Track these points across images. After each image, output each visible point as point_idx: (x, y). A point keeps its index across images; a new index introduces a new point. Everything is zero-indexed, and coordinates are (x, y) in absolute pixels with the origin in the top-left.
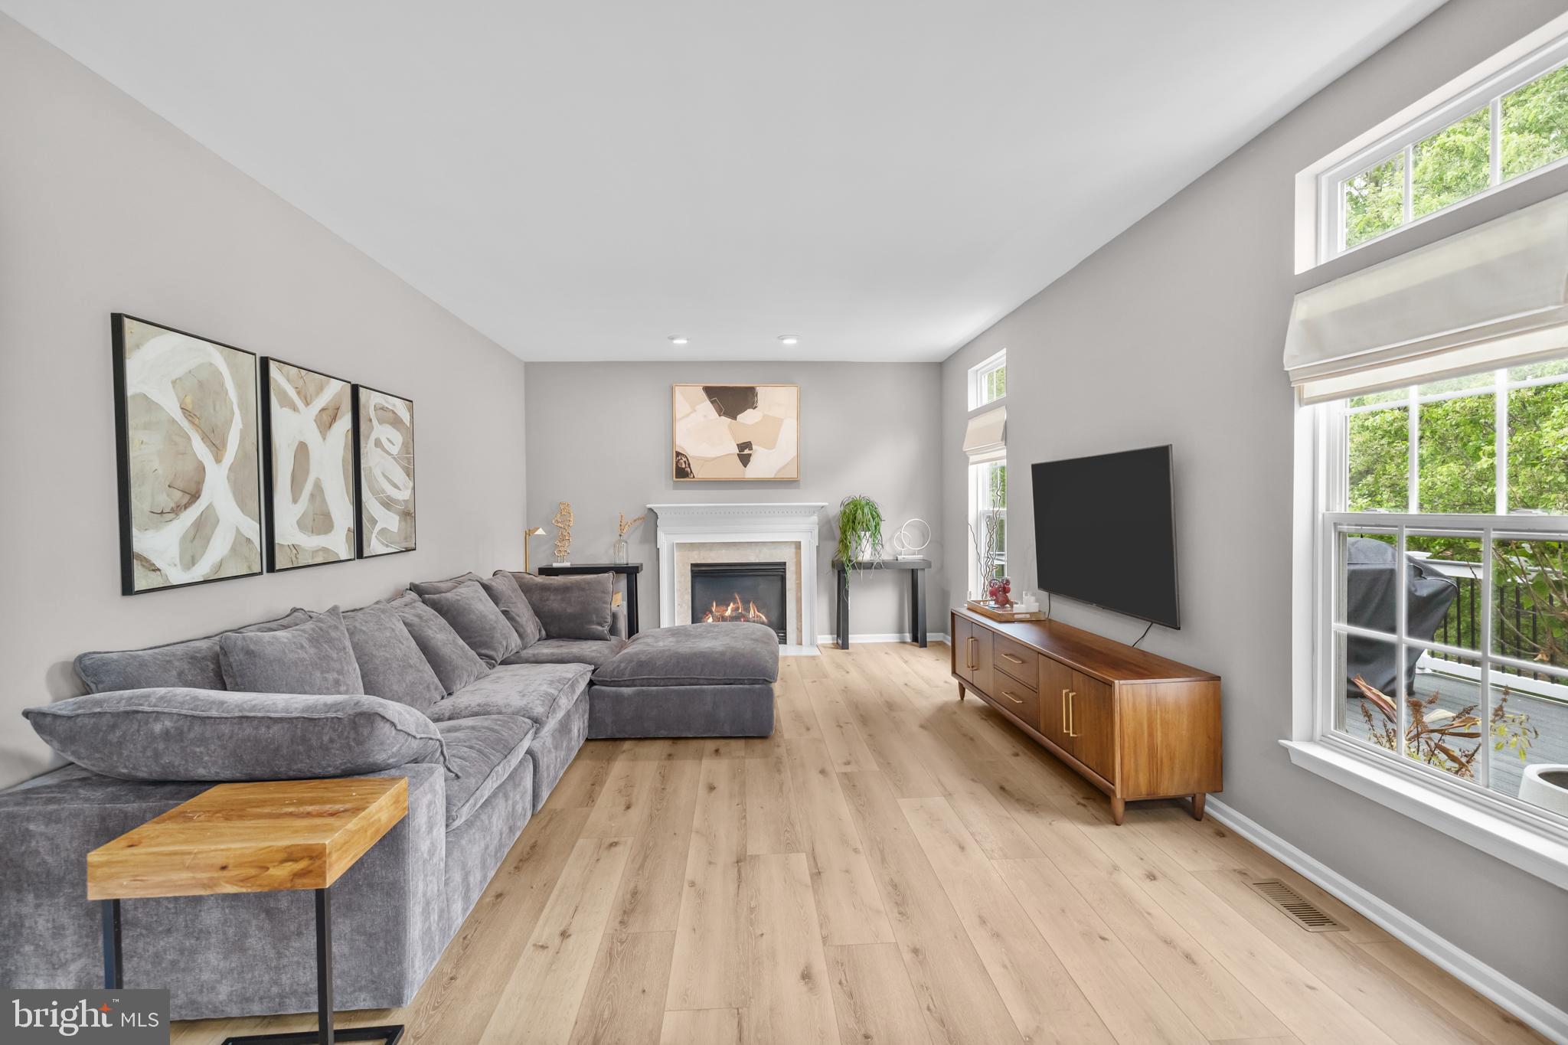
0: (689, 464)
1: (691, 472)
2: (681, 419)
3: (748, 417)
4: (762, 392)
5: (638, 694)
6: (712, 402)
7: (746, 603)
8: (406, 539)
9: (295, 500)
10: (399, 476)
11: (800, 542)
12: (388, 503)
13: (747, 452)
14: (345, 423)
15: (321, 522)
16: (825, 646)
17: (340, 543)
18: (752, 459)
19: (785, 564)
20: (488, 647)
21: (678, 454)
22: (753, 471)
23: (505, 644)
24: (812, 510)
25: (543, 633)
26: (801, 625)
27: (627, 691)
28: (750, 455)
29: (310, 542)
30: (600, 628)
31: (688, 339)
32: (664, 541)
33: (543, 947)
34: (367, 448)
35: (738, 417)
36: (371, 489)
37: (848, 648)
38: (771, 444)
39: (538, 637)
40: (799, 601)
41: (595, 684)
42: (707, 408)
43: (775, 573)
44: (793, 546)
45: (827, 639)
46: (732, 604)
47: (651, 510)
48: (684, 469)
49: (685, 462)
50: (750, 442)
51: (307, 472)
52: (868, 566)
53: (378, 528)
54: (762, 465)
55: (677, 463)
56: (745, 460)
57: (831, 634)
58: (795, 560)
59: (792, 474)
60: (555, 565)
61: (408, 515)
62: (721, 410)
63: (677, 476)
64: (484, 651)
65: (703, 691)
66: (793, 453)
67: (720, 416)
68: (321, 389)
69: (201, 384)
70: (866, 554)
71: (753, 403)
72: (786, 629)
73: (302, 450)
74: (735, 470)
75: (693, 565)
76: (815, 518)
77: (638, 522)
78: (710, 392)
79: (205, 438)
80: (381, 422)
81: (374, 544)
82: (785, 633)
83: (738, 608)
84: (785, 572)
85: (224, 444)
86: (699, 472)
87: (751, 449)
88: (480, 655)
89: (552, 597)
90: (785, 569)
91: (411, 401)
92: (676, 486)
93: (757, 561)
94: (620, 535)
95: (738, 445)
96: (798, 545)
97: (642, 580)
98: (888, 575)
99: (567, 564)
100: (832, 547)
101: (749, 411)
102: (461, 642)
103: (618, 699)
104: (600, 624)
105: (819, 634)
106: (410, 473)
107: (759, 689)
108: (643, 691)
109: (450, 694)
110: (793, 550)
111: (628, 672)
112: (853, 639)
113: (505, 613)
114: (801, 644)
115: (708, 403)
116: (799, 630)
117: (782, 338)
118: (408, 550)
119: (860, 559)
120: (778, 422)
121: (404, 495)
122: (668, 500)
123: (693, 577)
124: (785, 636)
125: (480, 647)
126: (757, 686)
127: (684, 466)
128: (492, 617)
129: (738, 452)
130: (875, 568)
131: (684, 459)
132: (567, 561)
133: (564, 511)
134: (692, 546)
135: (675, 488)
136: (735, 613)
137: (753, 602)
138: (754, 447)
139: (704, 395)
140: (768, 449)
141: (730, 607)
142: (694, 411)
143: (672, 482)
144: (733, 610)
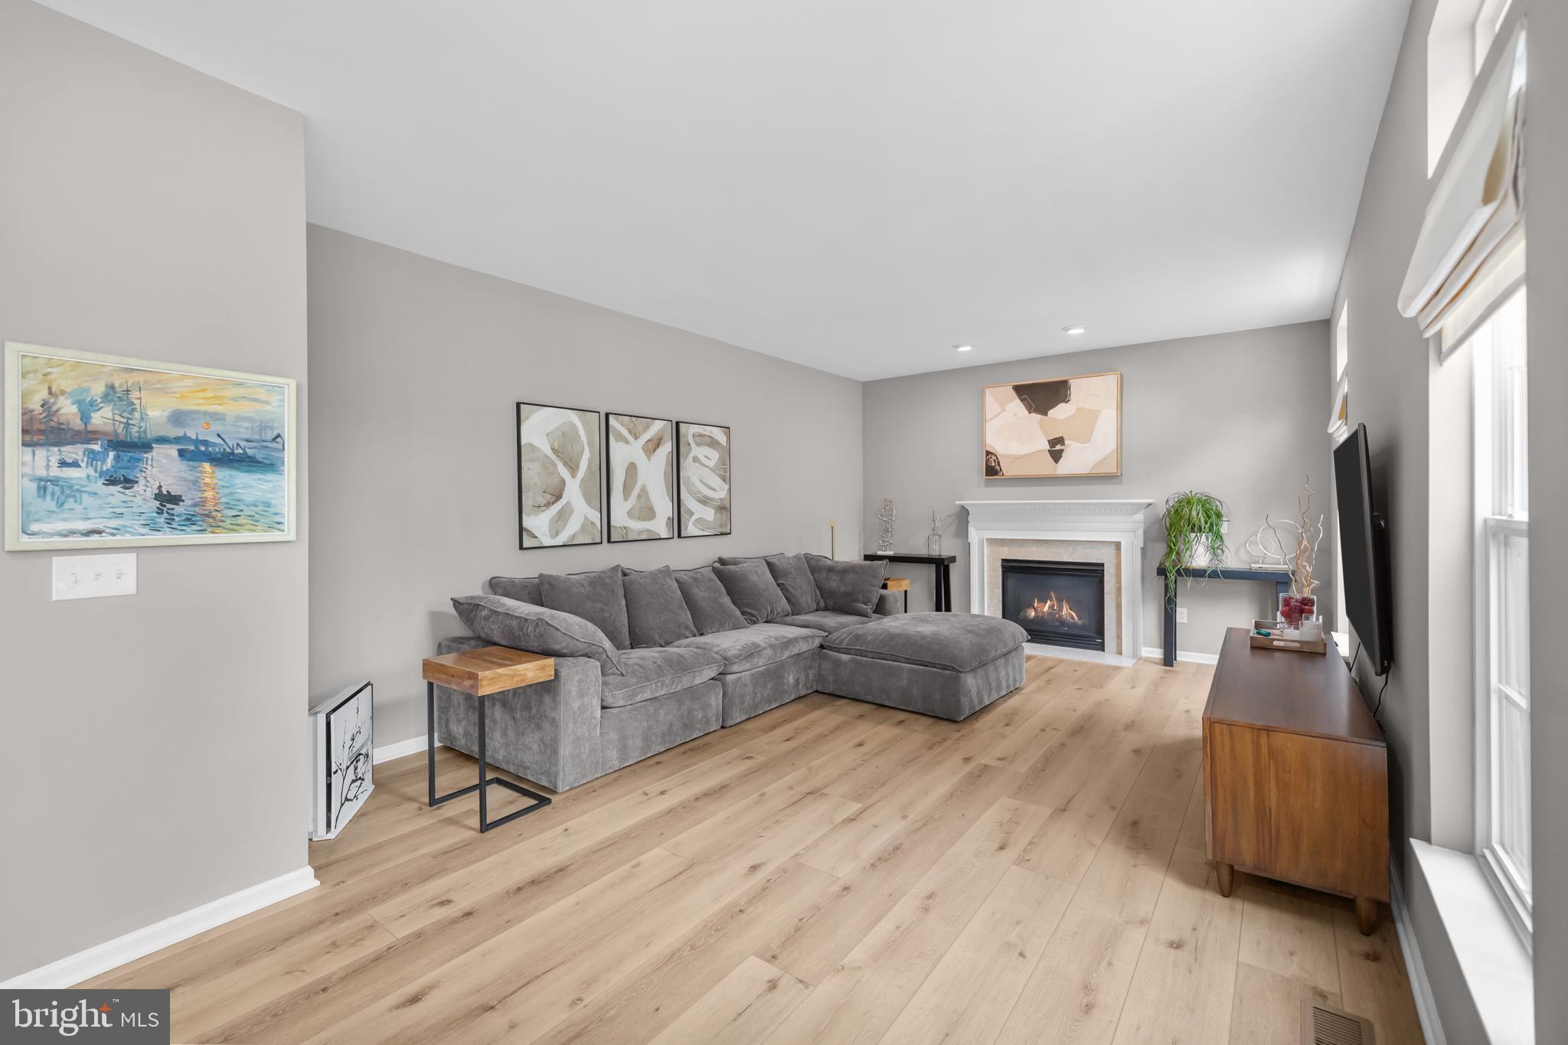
0: (999, 463)
1: (1001, 470)
2: (990, 420)
3: (1060, 412)
4: (1077, 387)
6: (1022, 400)
7: (1060, 601)
8: (721, 526)
9: (626, 498)
10: (716, 481)
11: (1120, 542)
12: (704, 501)
13: (1058, 447)
14: (667, 447)
15: (647, 512)
16: (1148, 660)
17: (660, 526)
18: (1064, 454)
19: (1102, 565)
20: (753, 608)
21: (988, 453)
22: (1065, 467)
23: (769, 608)
24: (1137, 507)
25: (822, 605)
26: (1121, 633)
27: (845, 657)
28: (1062, 450)
29: (637, 526)
30: (865, 607)
31: (972, 346)
32: (974, 535)
33: (646, 794)
34: (687, 465)
35: (1050, 412)
36: (689, 491)
37: (1172, 666)
38: (1086, 438)
40: (1119, 606)
41: (824, 648)
42: (1017, 406)
43: (1092, 574)
44: (1112, 547)
45: (1158, 653)
46: (1049, 602)
47: (962, 507)
48: (994, 467)
49: (995, 461)
50: (1062, 437)
51: (635, 481)
52: (1199, 574)
53: (694, 518)
54: (1074, 461)
55: (987, 461)
56: (1056, 456)
57: (1161, 648)
58: (1115, 561)
59: (1112, 469)
60: (880, 553)
61: (724, 509)
62: (1031, 407)
63: (987, 474)
64: (748, 610)
66: (1112, 445)
67: (1030, 413)
68: (648, 427)
69: (564, 434)
70: (1200, 557)
71: (1066, 397)
72: (1103, 635)
73: (632, 468)
74: (1047, 467)
75: (1004, 560)
76: (1140, 516)
78: (1020, 390)
79: (565, 464)
80: (698, 444)
81: (690, 528)
82: (1103, 639)
83: (1054, 605)
84: (1103, 574)
85: (578, 467)
86: (1008, 469)
87: (1063, 444)
88: (743, 614)
89: (834, 578)
90: (1103, 570)
91: (729, 428)
92: (988, 484)
93: (1071, 560)
94: (934, 530)
95: (1049, 441)
96: (1118, 545)
97: (955, 572)
99: (890, 553)
100: (1158, 552)
101: (1062, 406)
102: (727, 600)
103: (839, 662)
104: (865, 603)
105: (1144, 646)
106: (726, 478)
107: (949, 674)
108: (856, 659)
109: (702, 634)
110: (1112, 550)
112: (1182, 656)
113: (780, 586)
114: (1121, 654)
115: (1018, 401)
116: (1119, 637)
117: (1066, 329)
118: (722, 534)
120: (1093, 415)
121: (720, 493)
122: (980, 497)
123: (1003, 572)
124: (1103, 643)
126: (947, 672)
127: (993, 464)
129: (1049, 448)
130: (1210, 576)
131: (994, 458)
132: (890, 550)
133: (888, 507)
134: (1002, 542)
135: (986, 486)
136: (1051, 610)
137: (1067, 602)
138: (1066, 442)
139: (1013, 394)
140: (1081, 443)
141: (1047, 605)
142: (1004, 410)
143: (983, 480)
144: (1049, 607)
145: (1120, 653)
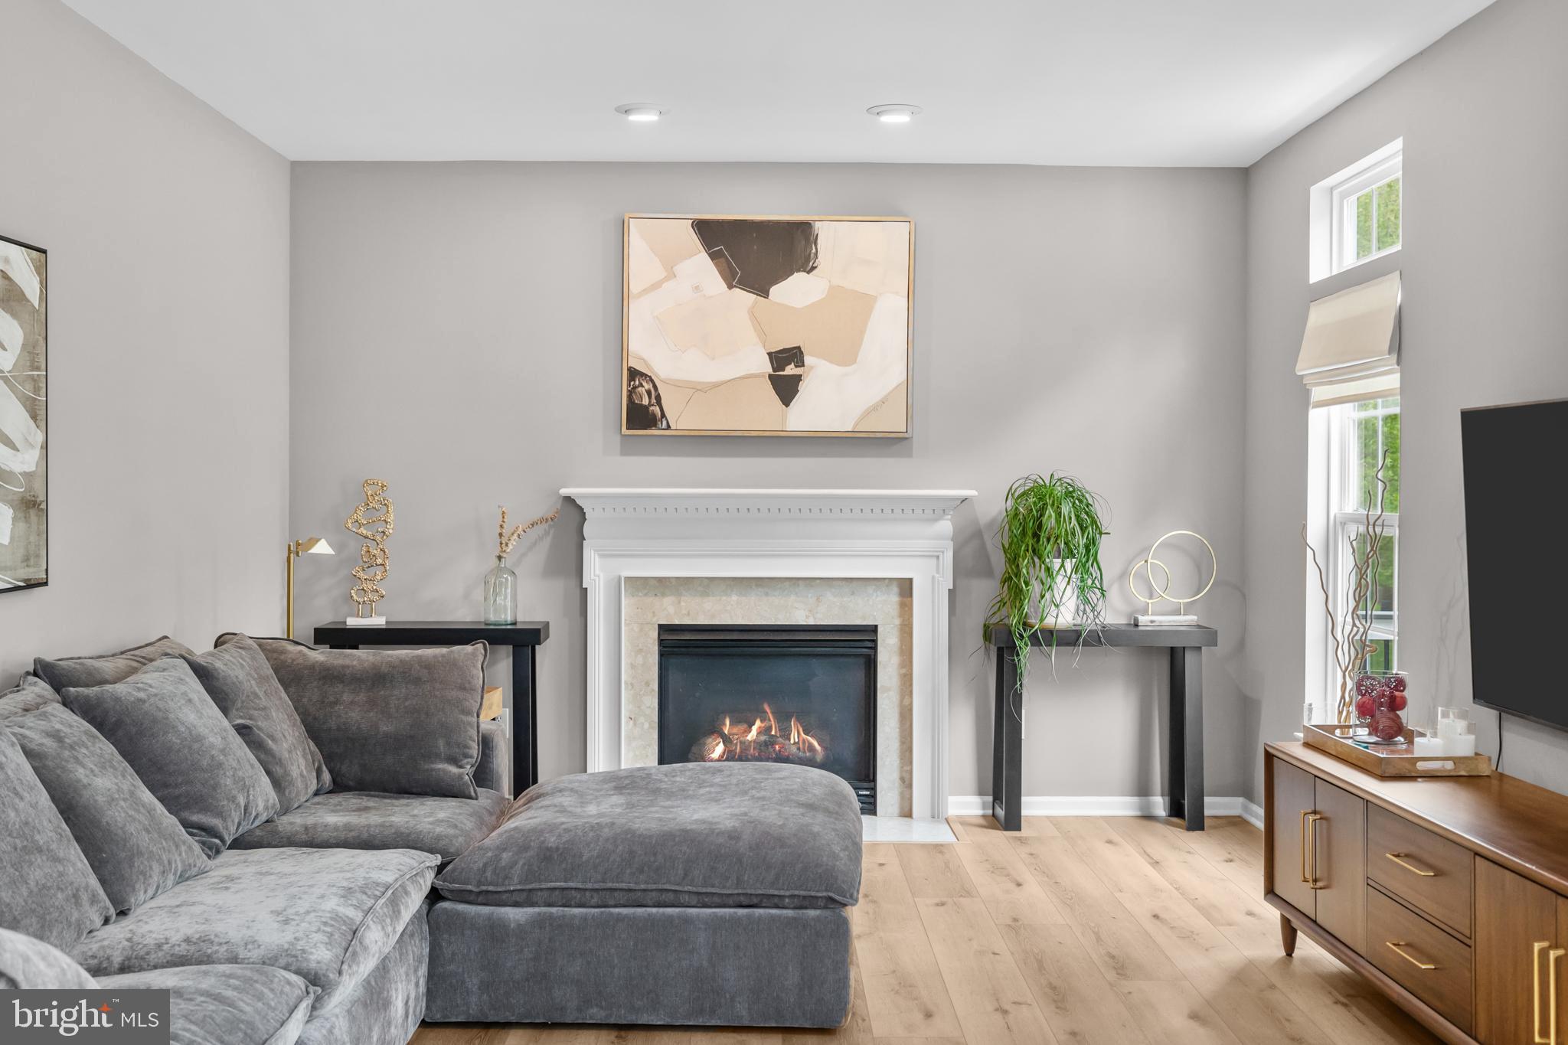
0: (658, 398)
1: (663, 415)
2: (642, 295)
3: (794, 291)
4: (828, 235)
5: (539, 922)
6: (713, 256)
7: (783, 718)
8: (26, 560)
10: (14, 419)
11: (911, 580)
13: (790, 370)
16: (964, 822)
18: (802, 387)
19: (874, 629)
20: (206, 809)
21: (633, 373)
22: (803, 415)
23: (242, 801)
24: (937, 508)
25: (327, 777)
26: (911, 772)
27: (515, 915)
28: (798, 378)
30: (453, 770)
31: (662, 114)
32: (597, 572)
35: (774, 290)
37: (1019, 829)
38: (847, 355)
39: (313, 787)
40: (906, 715)
41: (443, 899)
42: (701, 270)
43: (853, 650)
44: (895, 589)
45: (969, 805)
46: (758, 723)
47: (569, 500)
48: (646, 408)
49: (649, 393)
50: (799, 348)
52: (1069, 638)
54: (825, 403)
55: (630, 393)
56: (786, 389)
57: (981, 794)
58: (897, 621)
59: (893, 422)
60: (353, 622)
61: (32, 507)
62: (734, 275)
63: (632, 423)
64: (195, 818)
65: (687, 921)
66: (897, 374)
67: (730, 287)
70: (1064, 611)
71: (808, 259)
72: (874, 780)
74: (765, 413)
75: (663, 628)
76: (946, 526)
77: (540, 529)
78: (711, 233)
82: (874, 789)
83: (770, 728)
84: (875, 648)
86: (680, 415)
87: (801, 363)
88: (187, 825)
89: (346, 697)
90: (875, 641)
91: (44, 252)
92: (628, 448)
93: (811, 622)
94: (500, 558)
95: (770, 354)
96: (906, 587)
97: (548, 661)
98: (1116, 660)
99: (378, 621)
100: (984, 592)
101: (798, 278)
102: (147, 796)
103: (496, 933)
104: (454, 761)
105: (951, 794)
106: (38, 410)
107: (818, 919)
108: (551, 916)
109: (122, 913)
110: (893, 598)
111: (517, 872)
112: (1032, 806)
113: (243, 731)
114: (909, 816)
115: (703, 258)
116: (906, 782)
117: (877, 110)
118: (30, 585)
119: (1050, 621)
120: (864, 304)
121: (24, 458)
122: (612, 479)
123: (661, 655)
124: (874, 796)
125: (187, 807)
126: (812, 913)
127: (645, 401)
128: (214, 740)
129: (771, 371)
130: (1086, 644)
131: (647, 386)
132: (379, 614)
133: (374, 500)
134: (663, 585)
135: (624, 452)
136: (763, 738)
137: (798, 720)
138: (808, 360)
139: (693, 240)
140: (849, 365)
141: (755, 728)
142: (671, 275)
143: (618, 438)
144: (759, 733)
145: (907, 813)
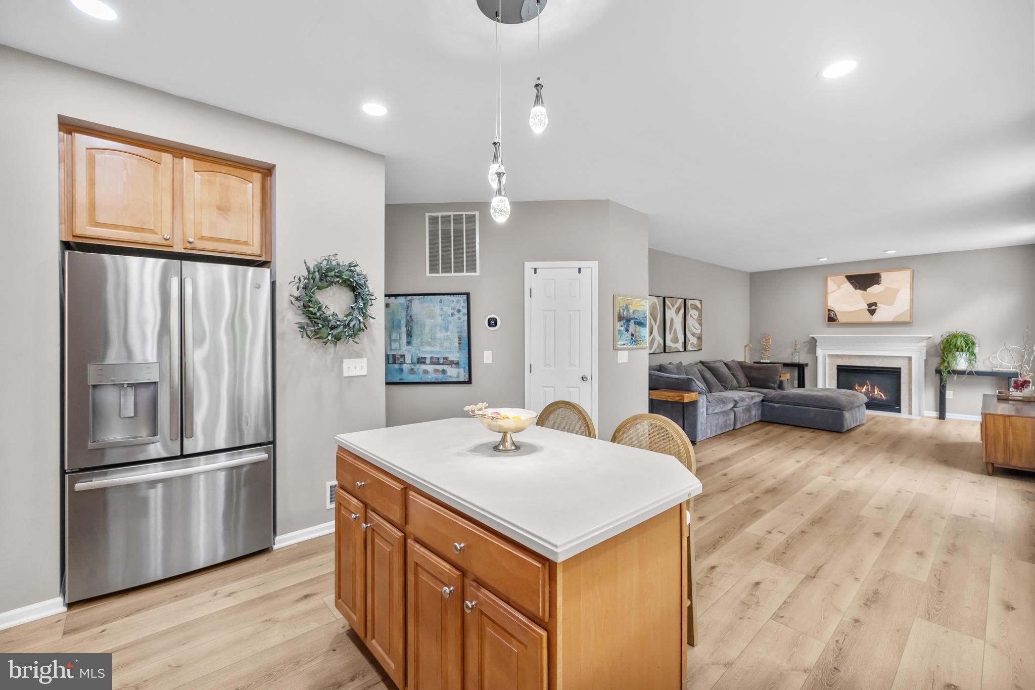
0: (836, 315)
1: (837, 319)
2: (832, 292)
3: (874, 289)
4: (884, 276)
5: (780, 407)
6: (851, 283)
7: (873, 387)
8: (699, 346)
9: (670, 334)
10: (697, 325)
11: (911, 357)
12: (693, 335)
13: (873, 307)
14: (682, 311)
15: (675, 340)
16: (929, 417)
17: (680, 346)
18: (877, 311)
19: (900, 368)
20: (724, 383)
21: (829, 310)
22: (876, 318)
23: (731, 383)
24: (922, 339)
25: (749, 384)
26: (911, 404)
27: (777, 405)
28: (875, 309)
29: (673, 345)
30: (773, 385)
31: (828, 258)
32: (820, 352)
34: (688, 318)
35: (869, 290)
36: (689, 330)
37: (944, 420)
38: (890, 303)
39: (746, 385)
40: (910, 390)
41: (765, 401)
42: (848, 286)
43: (895, 373)
44: (907, 359)
45: (935, 414)
46: (865, 386)
47: (813, 338)
50: (876, 302)
51: (673, 326)
52: (963, 373)
53: (690, 342)
54: (883, 314)
55: (829, 314)
56: (872, 312)
57: (936, 411)
58: (908, 367)
59: (907, 318)
60: (763, 361)
61: (700, 338)
62: (857, 287)
63: (829, 321)
64: (723, 384)
66: (907, 307)
67: (856, 289)
68: (677, 302)
69: (653, 307)
70: (961, 363)
71: (879, 281)
72: (900, 405)
73: (672, 320)
74: (867, 317)
75: (838, 366)
76: (924, 343)
77: (807, 344)
78: (850, 278)
79: (653, 319)
80: (692, 309)
81: (689, 347)
82: (900, 407)
83: (868, 388)
84: (900, 373)
85: (656, 320)
86: (841, 319)
87: (876, 306)
88: (722, 385)
90: (900, 371)
91: (701, 300)
92: (828, 326)
93: (880, 366)
94: (795, 349)
95: (867, 304)
96: (910, 359)
97: (808, 373)
100: (936, 361)
101: (875, 286)
102: (715, 379)
103: (774, 408)
104: (774, 384)
105: (926, 410)
106: (700, 324)
108: (783, 405)
109: (711, 393)
110: (906, 361)
111: (777, 398)
112: (950, 415)
113: (732, 374)
115: (848, 284)
116: (910, 406)
118: (699, 350)
119: (955, 368)
120: (896, 291)
121: (698, 332)
122: (824, 333)
123: (838, 372)
124: (900, 408)
125: (723, 383)
126: (837, 411)
127: (832, 316)
128: (727, 374)
129: (867, 308)
130: (968, 374)
131: (833, 313)
132: (768, 360)
133: (766, 337)
134: (838, 356)
135: (827, 327)
136: (866, 391)
137: (877, 387)
138: (878, 305)
139: (846, 280)
140: (888, 305)
141: (864, 388)
142: (839, 288)
143: (826, 324)
144: (866, 390)
145: (910, 413)
